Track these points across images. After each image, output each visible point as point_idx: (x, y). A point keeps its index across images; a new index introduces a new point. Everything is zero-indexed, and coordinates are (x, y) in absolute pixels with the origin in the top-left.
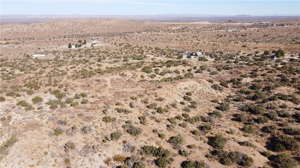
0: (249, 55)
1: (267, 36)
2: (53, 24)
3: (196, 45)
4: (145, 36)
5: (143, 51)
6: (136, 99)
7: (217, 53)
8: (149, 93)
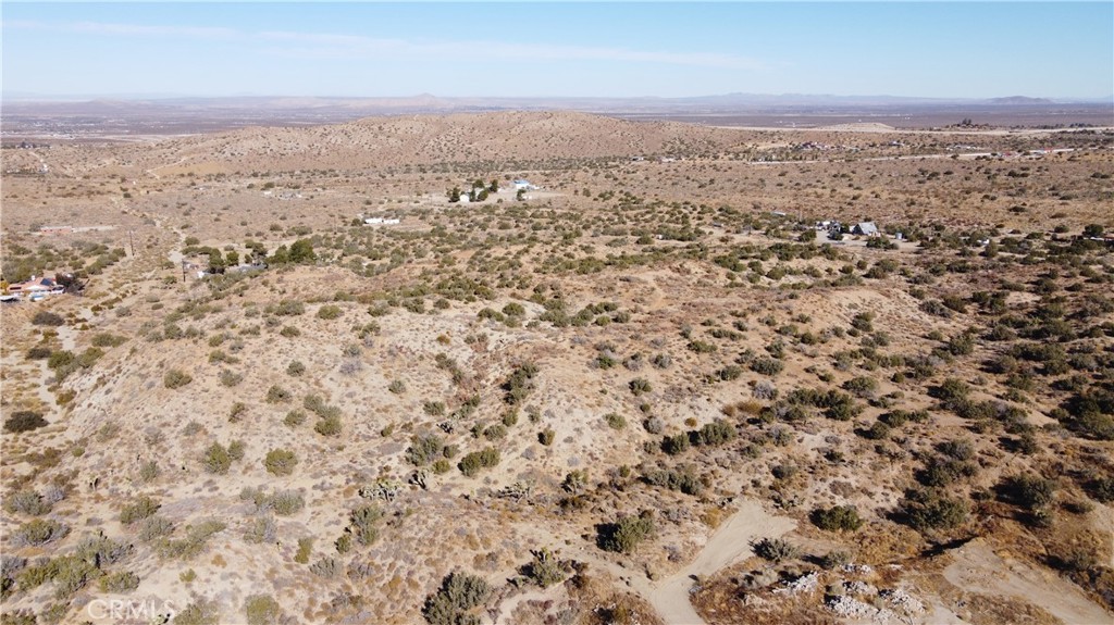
0: (1032, 236)
1: (1103, 177)
2: (380, 128)
3: (850, 204)
5: (685, 216)
6: (744, 315)
7: (925, 227)
8: (769, 306)
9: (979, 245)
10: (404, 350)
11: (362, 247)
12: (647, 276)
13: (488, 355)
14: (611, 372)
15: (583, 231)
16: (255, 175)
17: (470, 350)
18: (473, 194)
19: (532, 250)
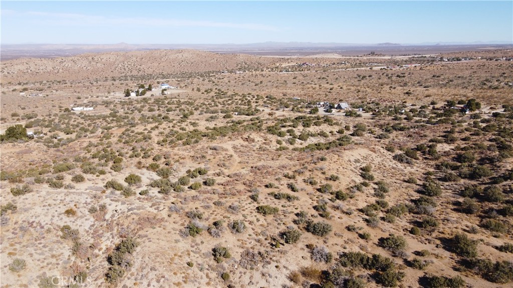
0: (422, 107)
1: (438, 77)
4: (242, 78)
5: (249, 102)
6: (294, 177)
7: (369, 104)
8: (309, 168)
9: (402, 114)
10: (35, 224)
11: (63, 126)
12: (227, 145)
13: (105, 223)
14: (198, 239)
15: (195, 112)
16: (20, 84)
17: (92, 219)
18: (137, 92)
19: (160, 126)
